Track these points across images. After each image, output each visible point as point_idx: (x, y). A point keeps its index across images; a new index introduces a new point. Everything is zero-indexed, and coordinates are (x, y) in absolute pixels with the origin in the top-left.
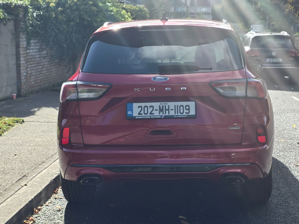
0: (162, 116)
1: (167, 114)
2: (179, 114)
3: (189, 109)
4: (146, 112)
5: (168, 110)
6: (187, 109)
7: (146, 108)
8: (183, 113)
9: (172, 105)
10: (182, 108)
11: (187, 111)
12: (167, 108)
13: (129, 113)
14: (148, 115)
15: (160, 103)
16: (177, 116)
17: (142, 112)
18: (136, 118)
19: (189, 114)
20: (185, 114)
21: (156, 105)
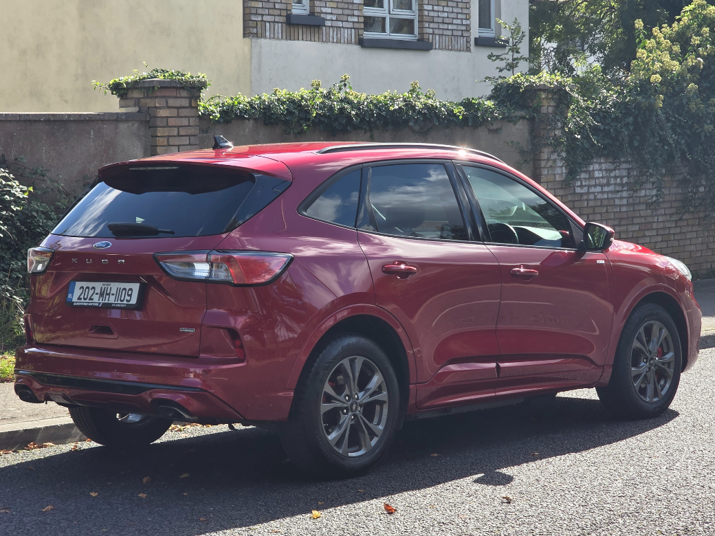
0: (100, 303)
1: (106, 301)
2: (119, 302)
3: (130, 296)
4: (86, 297)
5: (109, 294)
6: (128, 295)
7: (87, 290)
8: (123, 301)
9: (114, 286)
10: (124, 291)
11: (129, 298)
12: (108, 292)
13: (70, 296)
14: (87, 301)
15: (103, 283)
16: (116, 304)
17: (82, 297)
18: (75, 304)
19: (130, 303)
20: (125, 302)
21: (98, 286)
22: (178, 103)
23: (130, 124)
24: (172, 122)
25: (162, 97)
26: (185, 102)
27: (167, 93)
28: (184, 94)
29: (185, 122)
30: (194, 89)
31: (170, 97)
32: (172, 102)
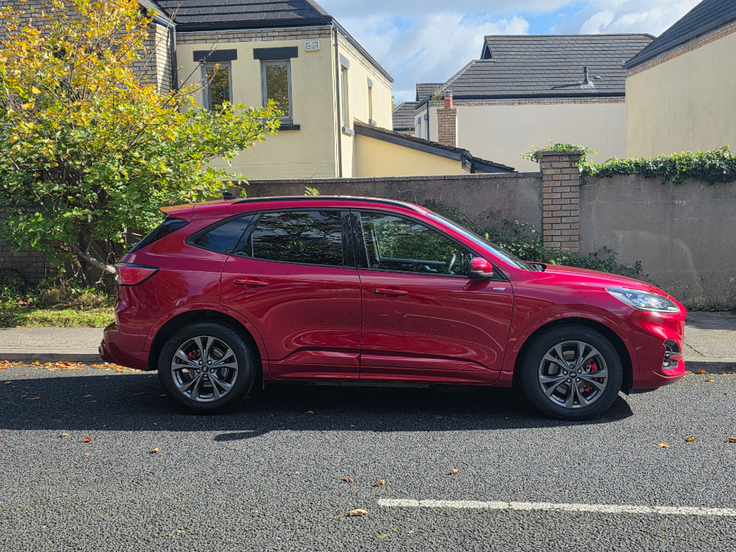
22: (560, 165)
23: (528, 179)
24: (555, 177)
25: (548, 162)
26: (567, 165)
27: (551, 158)
28: (567, 159)
29: (567, 177)
30: (575, 156)
31: (554, 161)
32: (554, 165)
